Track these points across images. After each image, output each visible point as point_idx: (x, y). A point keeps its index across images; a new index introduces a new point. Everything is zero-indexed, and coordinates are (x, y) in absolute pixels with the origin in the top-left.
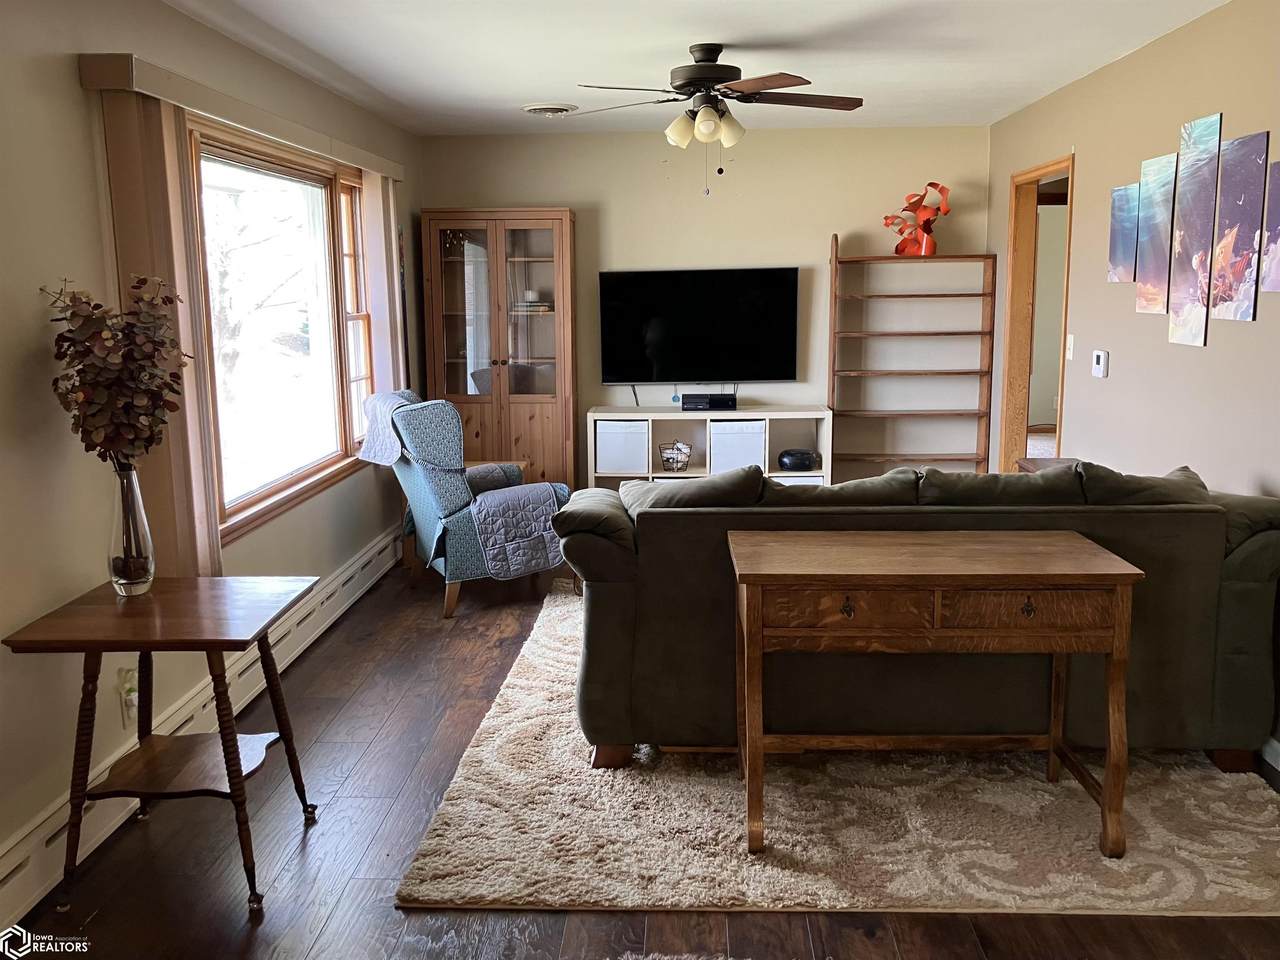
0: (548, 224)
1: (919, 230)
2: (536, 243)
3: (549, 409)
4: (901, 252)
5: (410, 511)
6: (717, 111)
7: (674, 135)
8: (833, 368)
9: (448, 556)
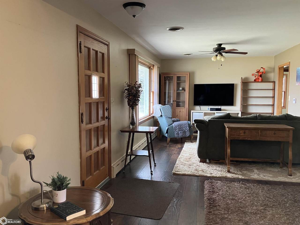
0: (185, 75)
1: (259, 77)
2: (182, 79)
3: (183, 110)
4: (255, 81)
5: (160, 126)
6: (221, 55)
7: (213, 59)
8: (241, 103)
9: (168, 133)
